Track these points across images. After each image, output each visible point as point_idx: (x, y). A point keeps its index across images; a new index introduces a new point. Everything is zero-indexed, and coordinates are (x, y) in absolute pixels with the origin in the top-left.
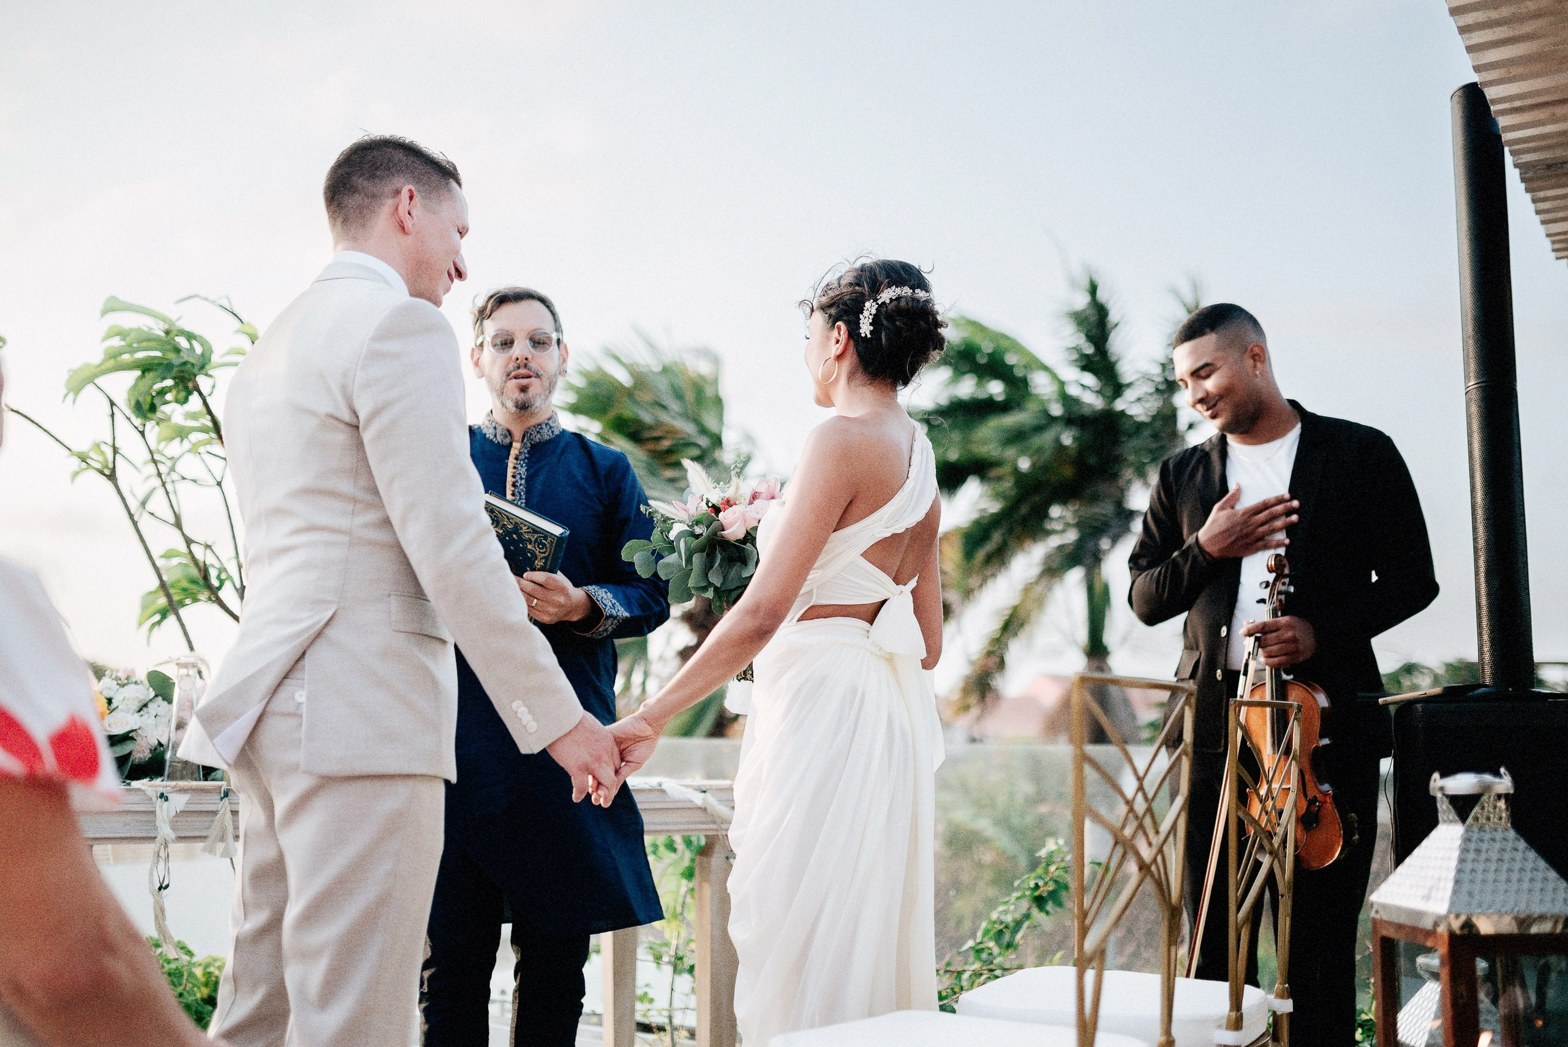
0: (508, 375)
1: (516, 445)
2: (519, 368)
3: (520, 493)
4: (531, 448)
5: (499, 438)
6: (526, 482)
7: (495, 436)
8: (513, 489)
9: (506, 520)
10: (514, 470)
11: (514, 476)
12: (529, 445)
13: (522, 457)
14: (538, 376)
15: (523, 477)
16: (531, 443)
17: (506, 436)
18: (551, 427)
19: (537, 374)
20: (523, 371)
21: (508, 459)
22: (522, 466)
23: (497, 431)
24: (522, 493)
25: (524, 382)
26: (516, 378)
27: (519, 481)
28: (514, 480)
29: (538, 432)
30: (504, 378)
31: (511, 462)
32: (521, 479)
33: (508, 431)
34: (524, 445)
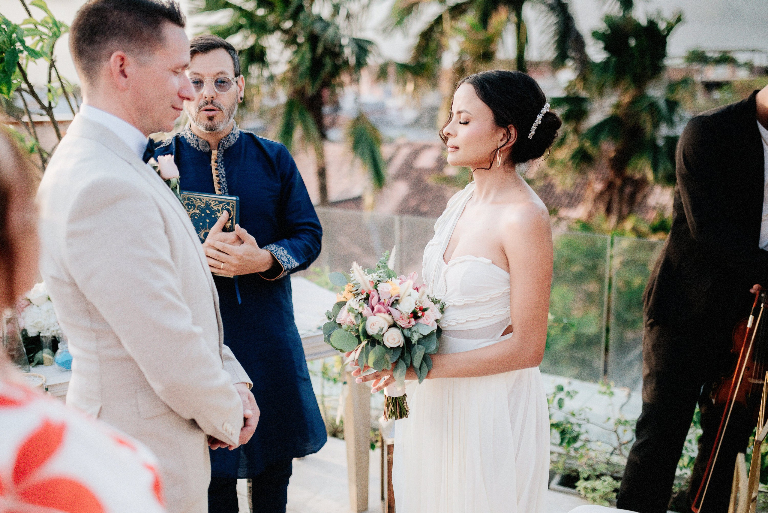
0: (200, 108)
1: (215, 152)
2: (207, 104)
3: (224, 188)
4: (224, 152)
5: (201, 148)
6: (226, 179)
7: (198, 146)
8: (219, 185)
9: (199, 201)
10: (217, 172)
11: (217, 176)
12: (223, 151)
13: (220, 160)
14: (220, 109)
15: (224, 176)
16: (223, 149)
17: (206, 146)
18: (234, 135)
19: (219, 108)
20: (210, 106)
21: (211, 163)
22: (221, 167)
23: (199, 142)
24: (225, 188)
25: (211, 114)
26: (206, 110)
27: (222, 179)
28: (218, 179)
29: (228, 141)
30: (197, 110)
31: (213, 165)
32: (223, 177)
33: (208, 142)
34: (219, 152)
